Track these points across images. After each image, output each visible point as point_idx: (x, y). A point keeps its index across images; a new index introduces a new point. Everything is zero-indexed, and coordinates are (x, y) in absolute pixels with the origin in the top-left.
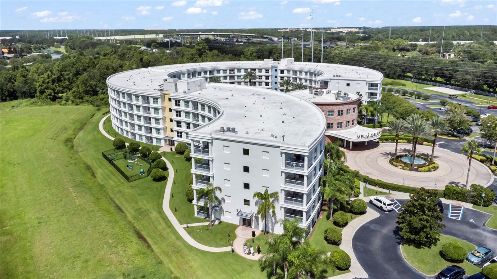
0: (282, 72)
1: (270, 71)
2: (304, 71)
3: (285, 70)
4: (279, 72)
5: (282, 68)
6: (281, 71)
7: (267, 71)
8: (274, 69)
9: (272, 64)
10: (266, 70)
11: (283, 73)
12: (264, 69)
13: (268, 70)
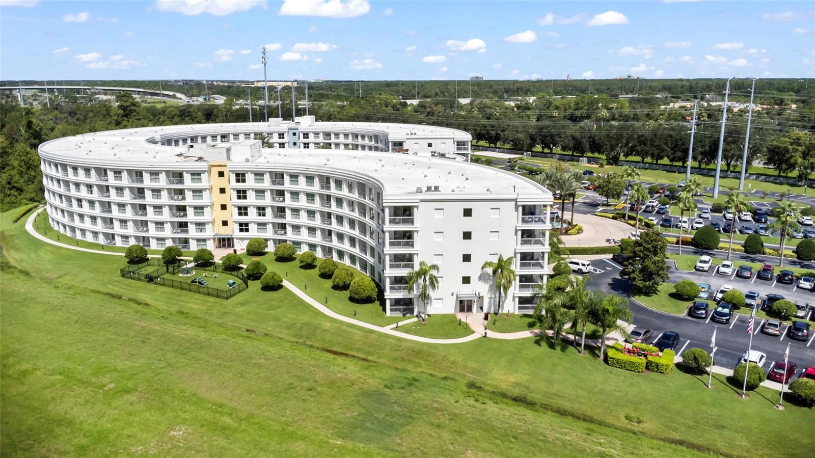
0: (306, 135)
1: (286, 135)
2: (342, 133)
3: (310, 132)
4: (301, 135)
5: (306, 131)
6: (304, 134)
7: (281, 136)
8: (291, 132)
9: (288, 125)
10: (279, 134)
11: (308, 138)
12: (277, 132)
13: (283, 134)
